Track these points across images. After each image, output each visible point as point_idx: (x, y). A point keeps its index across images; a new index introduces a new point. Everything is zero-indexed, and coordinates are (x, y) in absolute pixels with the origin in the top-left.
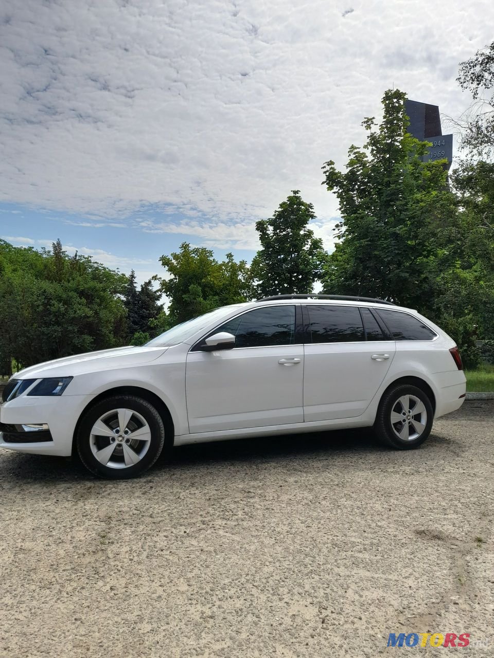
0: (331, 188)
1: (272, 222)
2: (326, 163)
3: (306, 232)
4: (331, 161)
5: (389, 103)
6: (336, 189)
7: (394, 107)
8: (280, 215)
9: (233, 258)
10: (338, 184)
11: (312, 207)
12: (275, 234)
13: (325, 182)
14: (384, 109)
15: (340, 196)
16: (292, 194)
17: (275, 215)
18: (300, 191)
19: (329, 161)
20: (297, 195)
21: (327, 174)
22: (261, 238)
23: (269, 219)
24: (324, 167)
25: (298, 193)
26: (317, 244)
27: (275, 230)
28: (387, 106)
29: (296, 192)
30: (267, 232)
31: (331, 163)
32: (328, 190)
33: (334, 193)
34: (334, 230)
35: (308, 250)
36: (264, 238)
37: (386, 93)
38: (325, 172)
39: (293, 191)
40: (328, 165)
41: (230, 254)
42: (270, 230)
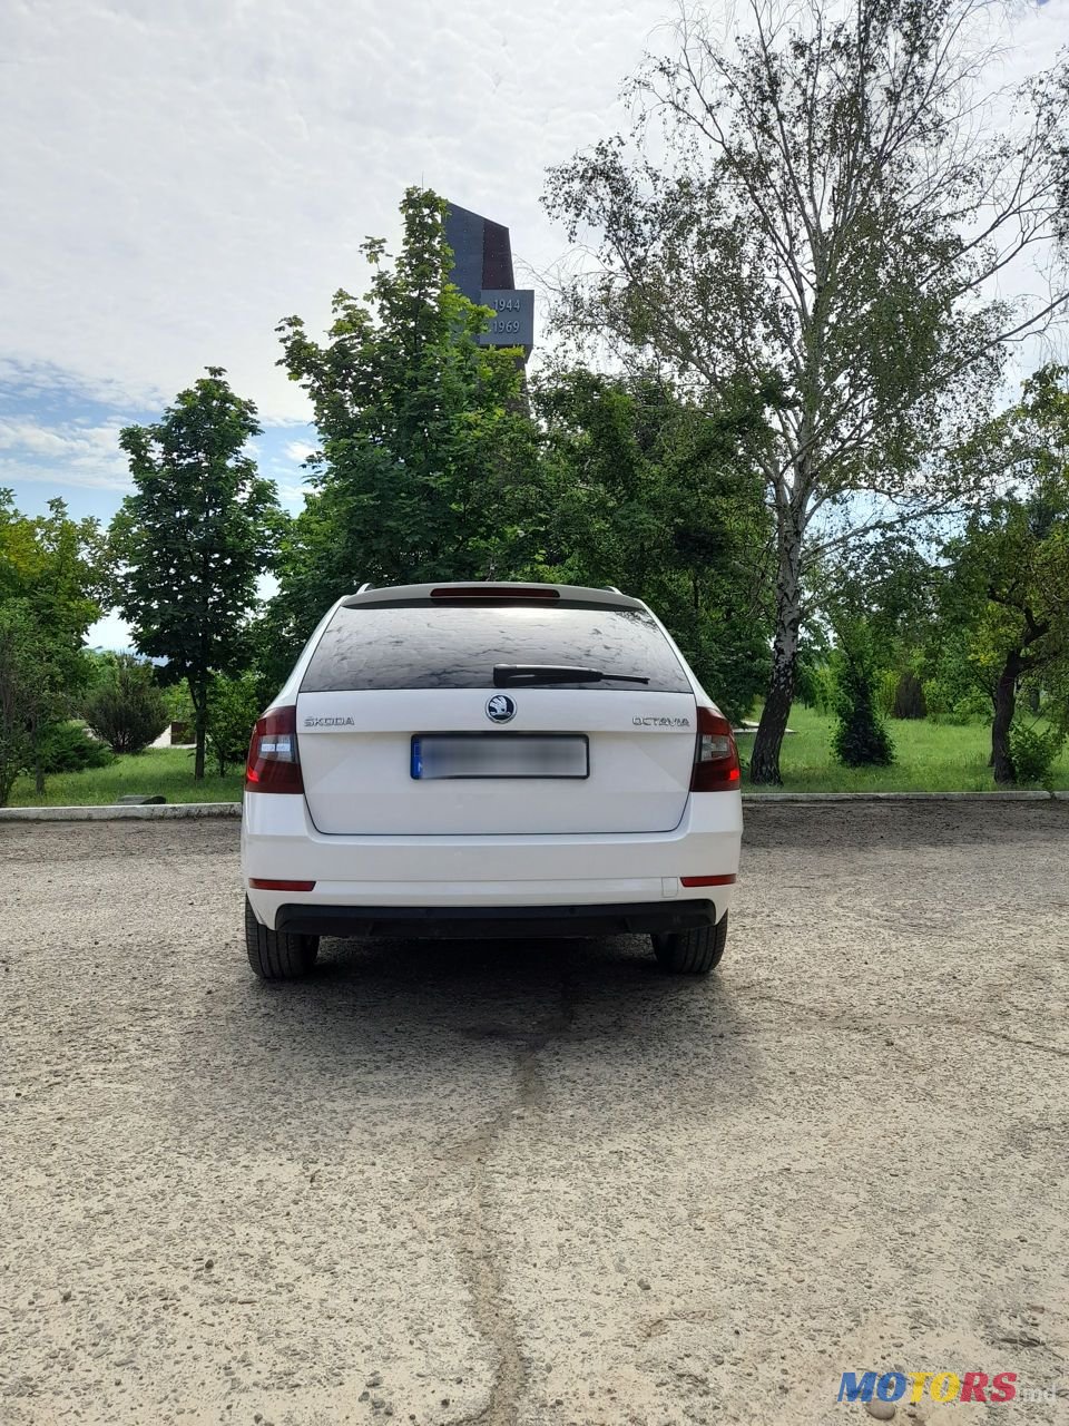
0: (296, 374)
1: (162, 436)
2: (285, 319)
3: (239, 464)
4: (295, 317)
5: (415, 216)
6: (306, 379)
7: (423, 225)
8: (178, 420)
9: (65, 509)
10: (313, 368)
11: (253, 408)
12: (168, 461)
13: (284, 361)
14: (406, 226)
15: (315, 395)
16: (207, 376)
17: (166, 418)
18: (224, 370)
19: (291, 316)
20: (218, 378)
21: (289, 344)
22: (132, 468)
23: (153, 425)
24: (281, 329)
25: (220, 375)
26: (263, 493)
27: (167, 451)
28: (410, 220)
29: (216, 371)
30: (148, 454)
31: (295, 322)
32: (290, 379)
33: (304, 386)
34: (304, 466)
35: (245, 504)
36: (140, 466)
37: (409, 194)
38: (283, 340)
39: (210, 369)
40: (290, 325)
41: (59, 500)
42: (156, 452)
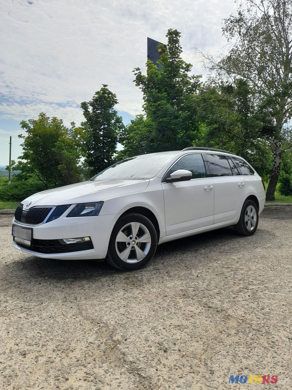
0: (138, 85)
1: (92, 104)
2: (135, 68)
3: (112, 112)
4: (138, 68)
5: (171, 37)
6: (141, 86)
7: (173, 40)
8: (96, 100)
9: (75, 125)
10: (143, 83)
11: (115, 96)
12: (93, 112)
13: (136, 81)
14: (168, 40)
15: (144, 91)
16: (103, 87)
17: (93, 99)
18: (107, 85)
19: (137, 68)
20: (106, 88)
21: (137, 75)
22: (84, 114)
23: (90, 101)
24: (134, 71)
25: (106, 87)
26: (119, 120)
27: (93, 109)
28: (170, 39)
29: (105, 86)
30: (88, 110)
31: (138, 69)
32: (136, 86)
33: (140, 88)
34: (143, 111)
35: (113, 124)
36: (86, 114)
37: (169, 31)
38: (135, 74)
39: (103, 85)
40: (136, 70)
41: (73, 122)
42: (90, 109)
